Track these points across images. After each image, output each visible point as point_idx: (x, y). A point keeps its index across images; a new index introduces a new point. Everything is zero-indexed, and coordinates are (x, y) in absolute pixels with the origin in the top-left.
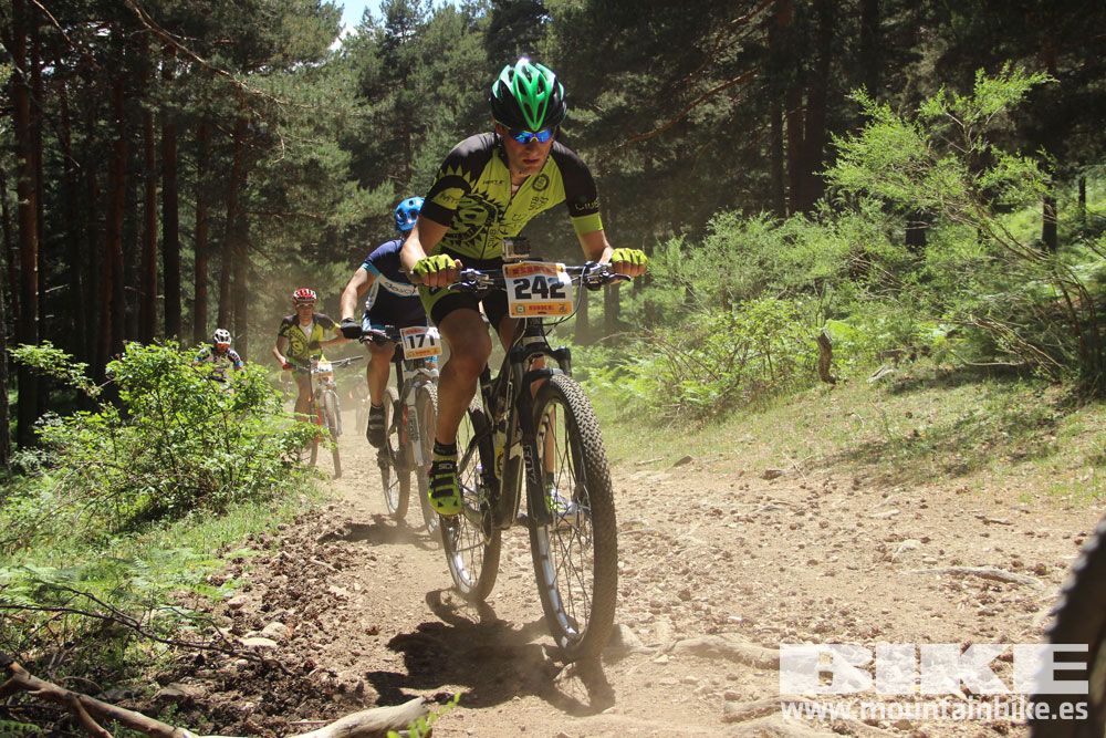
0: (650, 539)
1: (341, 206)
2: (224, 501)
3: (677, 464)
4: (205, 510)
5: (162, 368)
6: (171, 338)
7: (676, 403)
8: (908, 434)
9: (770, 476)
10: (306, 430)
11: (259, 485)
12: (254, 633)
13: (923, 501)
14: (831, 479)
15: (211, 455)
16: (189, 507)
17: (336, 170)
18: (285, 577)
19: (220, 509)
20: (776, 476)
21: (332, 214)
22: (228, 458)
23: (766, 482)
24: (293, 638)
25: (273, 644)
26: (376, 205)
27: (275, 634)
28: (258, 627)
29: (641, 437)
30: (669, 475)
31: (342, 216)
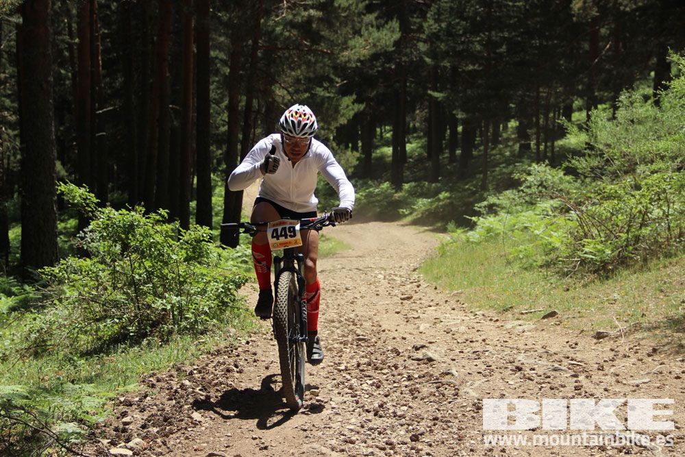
2: (170, 332)
3: (544, 317)
4: (156, 338)
5: (130, 228)
6: (139, 205)
9: (599, 336)
10: (239, 278)
11: (196, 321)
12: (123, 444)
14: (639, 344)
15: (161, 297)
16: (145, 335)
17: (348, 8)
18: (174, 401)
19: (166, 339)
20: (603, 337)
22: (175, 299)
23: (595, 341)
24: (145, 449)
25: (130, 453)
26: (383, 42)
27: (135, 446)
28: (128, 440)
29: (549, 285)
30: (534, 326)
31: (353, 51)
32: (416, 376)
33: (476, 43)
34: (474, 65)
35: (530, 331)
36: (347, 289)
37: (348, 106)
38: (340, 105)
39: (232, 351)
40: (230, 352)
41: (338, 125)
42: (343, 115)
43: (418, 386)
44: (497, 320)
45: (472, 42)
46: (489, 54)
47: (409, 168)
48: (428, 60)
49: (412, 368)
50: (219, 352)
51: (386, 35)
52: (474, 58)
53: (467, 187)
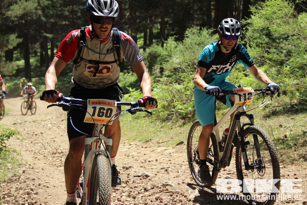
0: (177, 196)
1: (12, 7)
3: (177, 145)
7: (173, 112)
8: (282, 136)
13: (295, 175)
21: (8, 11)
26: (29, 8)
29: (157, 126)
30: (174, 150)
31: (13, 12)
32: (150, 188)
33: (66, 12)
34: (65, 21)
35: (173, 153)
36: (41, 133)
37: (13, 40)
38: (9, 39)
39: (19, 179)
40: (18, 180)
41: (7, 49)
42: (11, 44)
43: (157, 195)
44: (146, 147)
45: (64, 11)
46: (73, 16)
47: (32, 71)
48: (43, 19)
49: (139, 182)
50: (11, 181)
51: (30, 4)
52: (66, 18)
53: (65, 79)
